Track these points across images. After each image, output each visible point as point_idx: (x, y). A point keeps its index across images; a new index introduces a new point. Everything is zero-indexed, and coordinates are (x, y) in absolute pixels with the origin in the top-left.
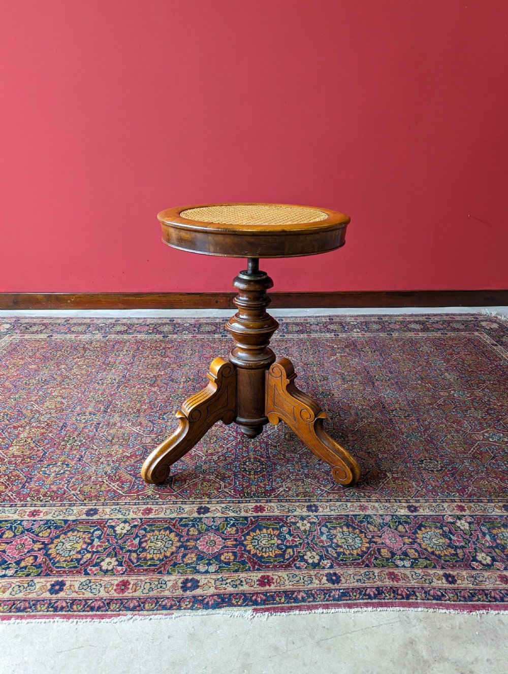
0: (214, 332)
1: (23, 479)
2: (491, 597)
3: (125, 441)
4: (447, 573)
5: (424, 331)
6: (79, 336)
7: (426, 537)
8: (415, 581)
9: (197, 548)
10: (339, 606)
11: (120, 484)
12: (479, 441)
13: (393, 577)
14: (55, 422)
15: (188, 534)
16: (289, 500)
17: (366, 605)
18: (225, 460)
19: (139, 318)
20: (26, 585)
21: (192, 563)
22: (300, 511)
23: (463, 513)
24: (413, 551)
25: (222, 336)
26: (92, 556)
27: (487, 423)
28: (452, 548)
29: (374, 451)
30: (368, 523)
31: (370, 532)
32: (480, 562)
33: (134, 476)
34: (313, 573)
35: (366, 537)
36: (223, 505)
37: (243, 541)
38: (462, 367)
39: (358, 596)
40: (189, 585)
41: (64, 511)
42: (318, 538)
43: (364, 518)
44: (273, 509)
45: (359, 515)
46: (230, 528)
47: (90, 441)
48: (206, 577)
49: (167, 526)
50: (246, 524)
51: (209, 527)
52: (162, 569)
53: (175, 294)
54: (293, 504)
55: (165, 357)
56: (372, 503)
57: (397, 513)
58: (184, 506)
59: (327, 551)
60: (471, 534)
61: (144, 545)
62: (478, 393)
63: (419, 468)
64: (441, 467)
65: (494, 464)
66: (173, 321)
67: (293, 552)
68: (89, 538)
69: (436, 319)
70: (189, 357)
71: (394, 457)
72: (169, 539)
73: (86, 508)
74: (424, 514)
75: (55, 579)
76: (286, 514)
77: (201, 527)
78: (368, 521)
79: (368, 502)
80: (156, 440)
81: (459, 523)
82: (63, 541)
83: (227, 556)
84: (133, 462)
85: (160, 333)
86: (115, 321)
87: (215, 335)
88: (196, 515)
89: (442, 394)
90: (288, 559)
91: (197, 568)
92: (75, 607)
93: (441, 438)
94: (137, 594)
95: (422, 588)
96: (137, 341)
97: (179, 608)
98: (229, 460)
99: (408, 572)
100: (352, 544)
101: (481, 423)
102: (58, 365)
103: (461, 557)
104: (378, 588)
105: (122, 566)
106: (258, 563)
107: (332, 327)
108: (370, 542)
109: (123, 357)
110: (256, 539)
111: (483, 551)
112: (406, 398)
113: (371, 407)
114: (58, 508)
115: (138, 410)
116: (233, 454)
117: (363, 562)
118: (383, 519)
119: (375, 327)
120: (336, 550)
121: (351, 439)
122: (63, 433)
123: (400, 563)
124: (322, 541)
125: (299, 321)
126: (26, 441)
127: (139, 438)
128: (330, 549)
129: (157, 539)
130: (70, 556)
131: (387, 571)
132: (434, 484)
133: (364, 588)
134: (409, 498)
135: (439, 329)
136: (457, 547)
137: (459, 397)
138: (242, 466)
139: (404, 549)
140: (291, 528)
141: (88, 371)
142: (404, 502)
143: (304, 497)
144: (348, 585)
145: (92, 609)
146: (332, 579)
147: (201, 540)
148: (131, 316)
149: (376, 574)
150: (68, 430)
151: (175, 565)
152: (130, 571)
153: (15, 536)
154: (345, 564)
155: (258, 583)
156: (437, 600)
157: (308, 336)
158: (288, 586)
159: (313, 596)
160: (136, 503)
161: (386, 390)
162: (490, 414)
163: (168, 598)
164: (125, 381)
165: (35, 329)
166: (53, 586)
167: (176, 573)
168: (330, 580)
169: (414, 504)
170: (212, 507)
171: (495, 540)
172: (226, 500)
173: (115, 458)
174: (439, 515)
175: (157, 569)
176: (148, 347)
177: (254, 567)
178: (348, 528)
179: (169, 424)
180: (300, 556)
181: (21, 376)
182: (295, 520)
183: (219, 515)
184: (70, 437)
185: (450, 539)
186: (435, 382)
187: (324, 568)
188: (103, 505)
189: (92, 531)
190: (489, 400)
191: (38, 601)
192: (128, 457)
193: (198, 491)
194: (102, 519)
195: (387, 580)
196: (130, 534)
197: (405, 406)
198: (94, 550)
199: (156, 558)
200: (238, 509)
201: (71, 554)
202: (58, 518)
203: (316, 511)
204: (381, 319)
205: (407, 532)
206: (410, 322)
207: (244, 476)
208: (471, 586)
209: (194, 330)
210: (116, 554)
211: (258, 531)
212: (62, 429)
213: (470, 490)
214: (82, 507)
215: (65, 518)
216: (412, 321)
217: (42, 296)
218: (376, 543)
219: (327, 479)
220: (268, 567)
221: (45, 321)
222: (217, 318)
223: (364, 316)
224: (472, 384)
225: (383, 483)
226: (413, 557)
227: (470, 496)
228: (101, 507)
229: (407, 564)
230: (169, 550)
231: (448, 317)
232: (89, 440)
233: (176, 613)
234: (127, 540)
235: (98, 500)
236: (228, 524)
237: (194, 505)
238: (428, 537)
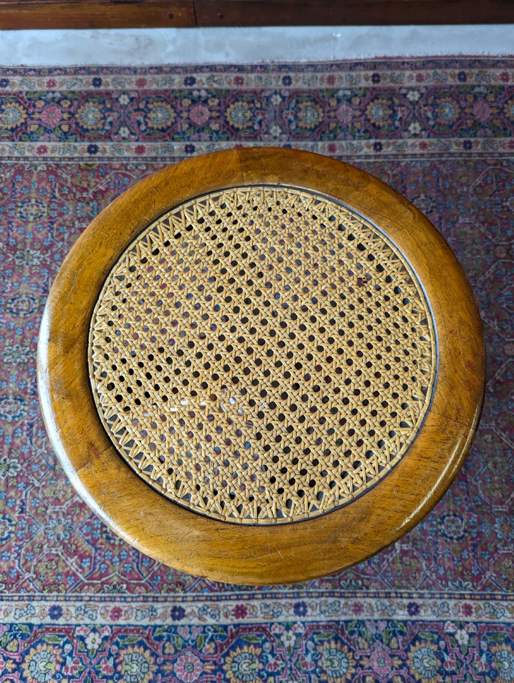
0: (173, 133)
7: (417, 658)
9: (175, 675)
15: (164, 653)
16: (275, 594)
19: (40, 72)
22: (286, 614)
23: (468, 619)
24: (399, 678)
25: (187, 150)
28: (442, 674)
30: (360, 635)
31: (360, 649)
33: (92, 545)
36: (200, 605)
37: (222, 664)
41: (25, 609)
42: (303, 659)
43: (356, 626)
44: (256, 611)
45: (351, 621)
46: (208, 643)
47: (26, 468)
49: (140, 639)
50: (226, 637)
51: (186, 641)
54: (279, 601)
56: (368, 600)
57: (395, 617)
58: (156, 605)
59: (310, 679)
60: (468, 653)
61: (119, 668)
63: (436, 533)
64: (465, 531)
68: (61, 656)
72: (144, 660)
73: (48, 605)
74: (423, 618)
76: (270, 621)
77: (177, 642)
78: (360, 632)
79: (364, 597)
81: (458, 635)
82: (35, 658)
85: (83, 135)
87: (175, 146)
88: (169, 621)
93: (479, 468)
100: (338, 668)
108: (355, 667)
110: (236, 662)
114: (17, 603)
118: (377, 628)
119: (449, 113)
120: (319, 677)
124: (305, 665)
128: (313, 676)
129: (132, 661)
132: (448, 564)
134: (413, 590)
136: (447, 673)
139: (390, 677)
140: (274, 644)
142: (406, 598)
143: (293, 589)
147: (178, 662)
157: (331, 148)
160: (101, 597)
169: (416, 601)
170: (188, 608)
171: (490, 663)
172: (203, 596)
173: (65, 508)
174: (440, 621)
178: (336, 643)
182: (280, 629)
183: (195, 621)
185: (443, 660)
188: (66, 600)
189: (61, 644)
192: (81, 507)
193: (170, 578)
194: (68, 625)
196: (102, 651)
198: (69, 674)
200: (217, 612)
202: (21, 620)
203: (304, 614)
204: (465, 77)
205: (399, 648)
209: (139, 124)
211: (238, 650)
213: (487, 577)
214: (43, 602)
215: (29, 622)
218: (362, 666)
225: (388, 560)
227: (484, 587)
228: (64, 603)
230: (146, 676)
232: (26, 466)
234: (101, 660)
235: (59, 591)
236: (206, 637)
237: (167, 604)
238: (420, 657)
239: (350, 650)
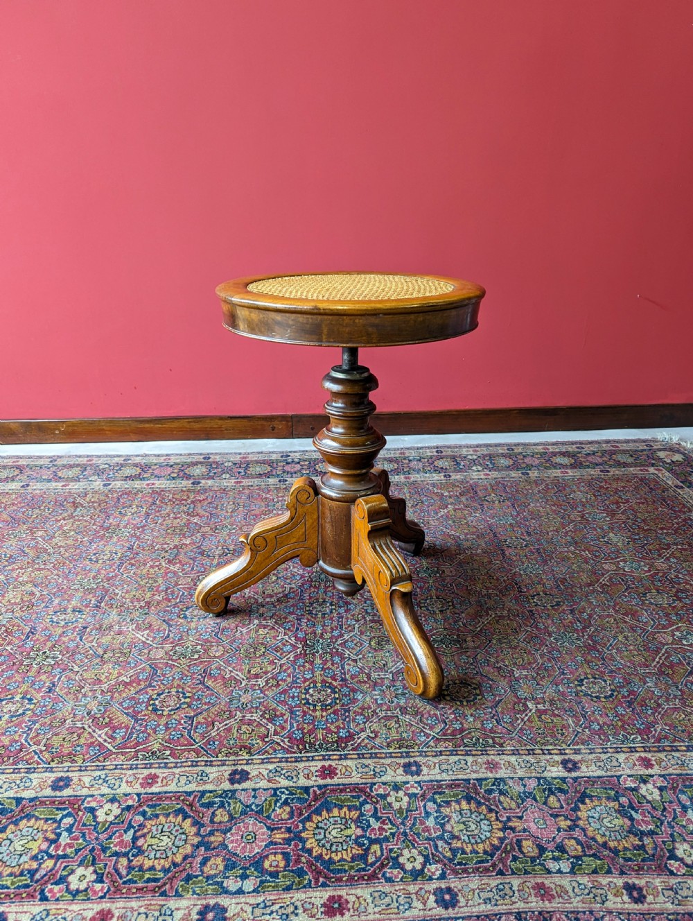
0: (268, 475)
3: (123, 656)
4: (630, 881)
5: (576, 468)
6: (68, 485)
7: (593, 817)
8: (578, 898)
9: (227, 846)
11: (110, 732)
12: (667, 644)
13: (543, 892)
14: (19, 626)
15: (212, 821)
16: (376, 754)
18: (278, 685)
19: (158, 456)
21: (215, 876)
22: (393, 773)
23: (650, 771)
24: (573, 842)
25: (280, 481)
26: (55, 864)
27: (677, 614)
28: (636, 835)
29: (506, 666)
30: (501, 793)
31: (504, 809)
32: (682, 860)
33: (132, 717)
34: (412, 888)
35: (497, 819)
36: (271, 767)
37: (301, 832)
38: (634, 524)
40: (210, 916)
41: (18, 782)
42: (422, 823)
43: (493, 785)
44: (351, 771)
45: (486, 779)
46: (280, 808)
47: (68, 658)
48: (237, 901)
49: (179, 806)
50: (307, 800)
51: (247, 806)
52: (167, 887)
53: (212, 418)
54: (382, 761)
55: (193, 516)
56: (505, 757)
57: (546, 774)
58: (208, 770)
59: (436, 847)
60: (665, 809)
61: (140, 842)
62: (661, 564)
63: (577, 694)
64: (612, 690)
66: (209, 458)
67: (382, 850)
68: (53, 832)
69: (593, 448)
70: (229, 514)
71: (538, 674)
72: (181, 831)
73: (53, 776)
74: (588, 774)
76: (370, 781)
77: (234, 808)
78: (500, 790)
79: (499, 754)
80: (171, 653)
81: (643, 790)
82: (11, 836)
83: (274, 861)
84: (133, 692)
85: (188, 477)
86: (124, 460)
87: (270, 480)
88: (226, 786)
89: (606, 567)
90: (372, 864)
91: (225, 885)
93: (609, 641)
95: (591, 912)
96: (153, 491)
98: (283, 686)
99: (566, 882)
100: (476, 832)
101: (667, 615)
102: (32, 531)
103: (650, 852)
104: (519, 913)
105: (101, 881)
106: (324, 872)
107: (440, 463)
108: (504, 829)
109: (132, 515)
110: (322, 828)
111: (685, 840)
112: (554, 575)
113: (500, 591)
114: (8, 776)
115: (148, 603)
116: (289, 676)
117: (494, 865)
118: (525, 786)
119: (504, 462)
120: (450, 844)
121: (471, 644)
122: (29, 644)
123: (553, 866)
124: (427, 829)
125: (392, 455)
127: (146, 651)
128: (440, 843)
129: (162, 832)
130: (19, 866)
131: (532, 881)
132: (601, 721)
133: (496, 915)
134: (564, 746)
135: (597, 465)
136: (643, 833)
137: (632, 572)
138: (303, 696)
139: (558, 840)
140: (378, 806)
141: (77, 540)
142: (556, 754)
143: (399, 748)
144: (469, 909)
146: (443, 900)
147: (233, 831)
148: (147, 453)
149: (515, 888)
150: (38, 640)
151: (188, 878)
152: (115, 892)
154: (465, 871)
155: (322, 910)
157: (406, 478)
158: (372, 915)
160: (132, 765)
161: (523, 563)
162: (680, 599)
164: (132, 556)
165: (3, 474)
167: (189, 896)
168: (441, 902)
169: (572, 757)
170: (253, 770)
172: (276, 758)
173: (105, 687)
174: (612, 776)
175: (160, 887)
176: (170, 500)
177: (317, 881)
178: (469, 803)
179: (193, 625)
180: (393, 858)
182: (385, 789)
183: (264, 784)
184: (38, 650)
185: (631, 819)
186: (596, 549)
187: (431, 879)
188: (80, 770)
189: (58, 818)
190: (677, 577)
192: (126, 684)
193: (231, 742)
194: (76, 796)
195: (533, 898)
196: (119, 823)
197: (551, 588)
198: (60, 852)
199: (158, 867)
200: (294, 774)
201: (21, 861)
202: (7, 795)
203: (418, 773)
204: (513, 450)
205: (562, 808)
206: (554, 454)
207: (305, 713)
208: (669, 906)
209: (239, 473)
210: (94, 859)
211: (324, 813)
212: (28, 637)
213: (659, 730)
214: (47, 774)
215: (18, 795)
216: (557, 453)
217: (17, 425)
218: (513, 829)
219: (435, 715)
220: (340, 880)
221: (22, 462)
222: (273, 452)
223: (487, 446)
224: (650, 550)
225: (522, 720)
226: (574, 853)
227: (659, 740)
228: (77, 774)
229: (565, 866)
230: (181, 850)
231: (609, 445)
232: (68, 655)
234: (114, 833)
235: (73, 761)
236: (277, 801)
237: (225, 768)
238: (596, 815)
239: (491, 811)
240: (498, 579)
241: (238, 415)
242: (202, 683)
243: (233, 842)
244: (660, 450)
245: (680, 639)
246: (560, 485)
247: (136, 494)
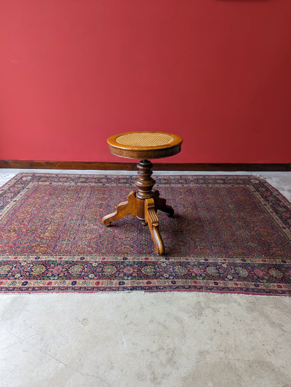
0: (126, 183)
1: (53, 246)
2: (230, 289)
3: (91, 231)
4: (215, 281)
5: (224, 184)
6: (64, 184)
7: (209, 270)
8: (203, 284)
10: (175, 291)
11: (92, 249)
12: (238, 234)
13: (195, 282)
14: (61, 223)
15: (120, 267)
17: (185, 291)
18: (133, 240)
19: (90, 175)
20: (63, 282)
21: (122, 277)
22: (162, 260)
23: (226, 262)
24: (204, 274)
25: (130, 185)
26: (85, 273)
27: (243, 227)
29: (194, 238)
30: (188, 264)
31: (189, 267)
32: (228, 278)
33: (97, 246)
34: (166, 280)
35: (187, 269)
36: (133, 257)
37: (141, 270)
38: (237, 202)
39: (182, 288)
40: (121, 283)
41: (72, 258)
44: (152, 259)
45: (185, 262)
48: (127, 281)
49: (112, 264)
50: (142, 264)
51: (128, 264)
52: (111, 278)
53: (107, 163)
54: (160, 257)
55: (105, 195)
56: (190, 258)
57: (200, 261)
58: (117, 257)
59: (172, 274)
60: (227, 269)
61: (104, 270)
62: (242, 214)
63: (211, 245)
64: (220, 244)
65: (242, 243)
66: (107, 176)
67: (159, 274)
68: (83, 267)
69: (231, 178)
71: (202, 240)
72: (113, 268)
73: (80, 257)
74: (210, 262)
75: (73, 281)
76: (157, 261)
77: (125, 265)
80: (104, 231)
81: (223, 265)
82: (73, 268)
83: (135, 275)
84: (96, 240)
85: (101, 183)
86: (80, 176)
87: (127, 185)
88: (122, 260)
89: (226, 214)
90: (157, 276)
91: (124, 278)
92: (81, 289)
93: (222, 233)
94: (103, 286)
95: (205, 286)
96: (91, 187)
97: (118, 290)
98: (135, 240)
99: (201, 281)
100: (181, 271)
101: (240, 227)
102: (57, 197)
103: (221, 277)
104: (189, 286)
105: (96, 277)
106: (146, 277)
107: (181, 181)
108: (188, 271)
109: (85, 194)
110: (145, 269)
111: (230, 275)
112: (210, 216)
113: (195, 220)
114: (69, 256)
115: (95, 219)
116: (136, 238)
117: (185, 277)
118: (194, 263)
119: (201, 181)
120: (175, 273)
121: (185, 232)
123: (198, 278)
124: (170, 270)
125: (166, 178)
126: (51, 231)
127: (97, 231)
128: (173, 273)
129: (108, 268)
131: (193, 280)
132: (216, 251)
133: (184, 286)
134: (205, 256)
135: (231, 183)
136: (220, 273)
137: (233, 216)
138: (140, 243)
139: (200, 274)
140: (159, 266)
141: (71, 201)
142: (203, 257)
143: (164, 255)
144: (178, 284)
145: (88, 290)
146: (173, 283)
147: (125, 269)
148: (86, 174)
149: (189, 281)
150: (67, 227)
151: (116, 277)
152: (100, 278)
153: (55, 266)
154: (178, 278)
155: (146, 283)
156: (210, 290)
157: (170, 185)
158: (157, 285)
159: (166, 288)
160: (99, 255)
161: (202, 212)
162: (245, 223)
163: (114, 287)
164: (88, 206)
165: (42, 179)
166: (72, 282)
167: (116, 280)
169: (207, 258)
170: (128, 258)
171: (235, 271)
172: (134, 255)
173: (88, 239)
174: (216, 262)
175: (109, 278)
176: (96, 190)
178: (180, 266)
180: (162, 275)
181: (42, 202)
182: (161, 263)
183: (131, 260)
184: (68, 229)
185: (219, 270)
186: (224, 209)
187: (170, 279)
189: (83, 265)
190: (246, 217)
191: (68, 287)
192: (94, 238)
193: (123, 252)
194: (87, 261)
195: (193, 283)
196: (98, 266)
197: (209, 219)
198: (85, 271)
199: (108, 275)
200: (138, 259)
201: (77, 272)
202: (70, 260)
203: (169, 260)
204: (205, 177)
205: (203, 268)
206: (218, 179)
207: (140, 246)
208: (223, 286)
209: (117, 182)
210: (94, 273)
211: (146, 267)
212: (65, 226)
213: (230, 253)
214: (78, 257)
215: (73, 260)
216: (219, 179)
217: (44, 163)
218: (190, 271)
220: (150, 278)
221: (47, 175)
222: (127, 175)
223: (197, 176)
224: (240, 210)
225: (196, 250)
226: (204, 276)
227: (229, 256)
228: (86, 257)
229: (201, 278)
230: (113, 272)
231: (236, 177)
232: (77, 231)
233: (118, 292)
234: (97, 268)
235: (84, 254)
236: (135, 264)
237: (121, 257)
240: (194, 216)
241: (116, 162)
242: (114, 239)
243: (125, 271)
244: (252, 179)
245: (242, 233)
246: (217, 189)
247: (86, 187)
